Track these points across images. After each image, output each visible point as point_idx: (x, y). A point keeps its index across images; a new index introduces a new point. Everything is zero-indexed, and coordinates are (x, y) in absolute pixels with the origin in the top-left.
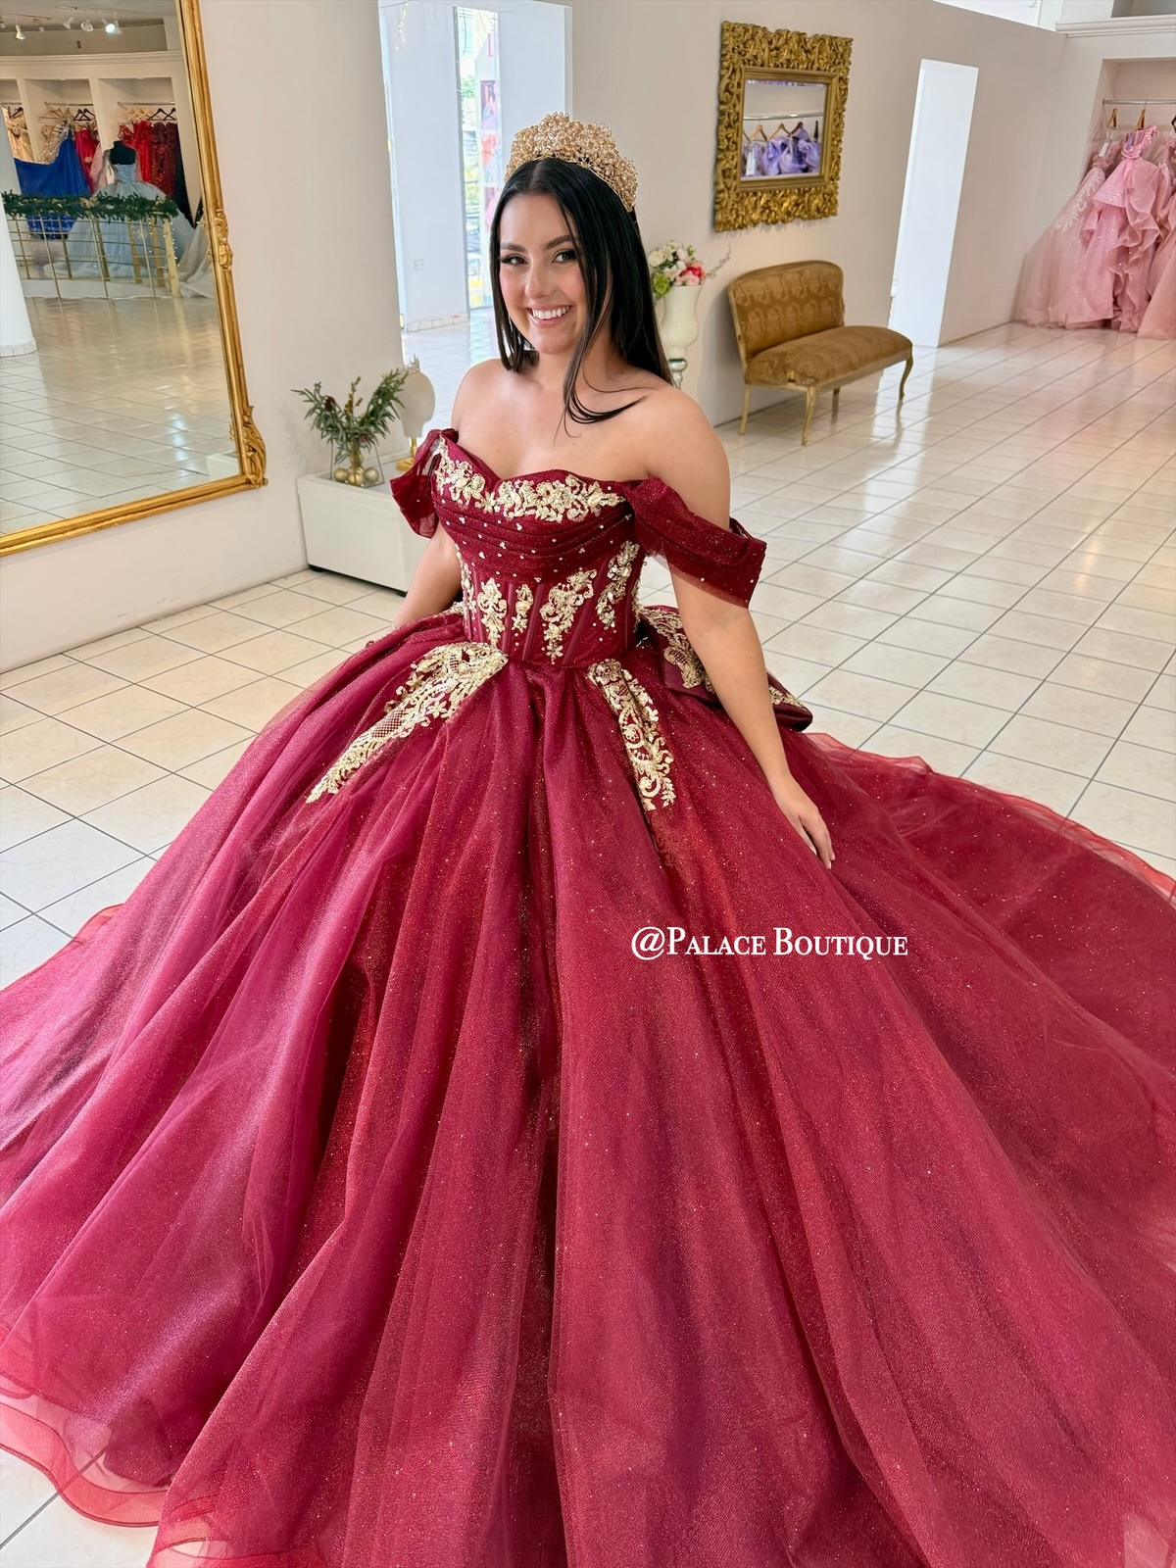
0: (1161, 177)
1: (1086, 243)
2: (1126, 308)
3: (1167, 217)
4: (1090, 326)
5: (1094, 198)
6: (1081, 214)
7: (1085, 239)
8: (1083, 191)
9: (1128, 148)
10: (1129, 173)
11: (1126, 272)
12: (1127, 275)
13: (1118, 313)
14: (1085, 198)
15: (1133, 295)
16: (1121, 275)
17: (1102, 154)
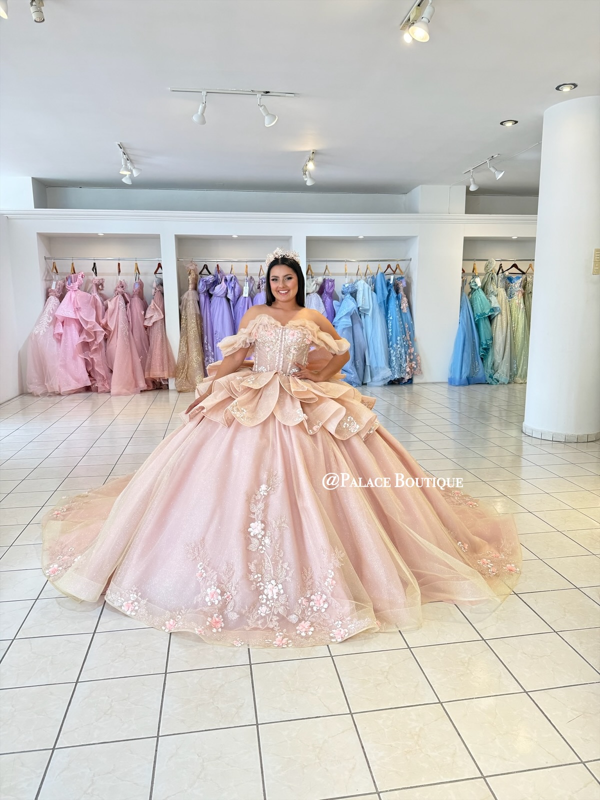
0: (95, 301)
1: (59, 341)
2: (98, 378)
3: (106, 323)
4: (78, 391)
5: (56, 314)
6: (50, 324)
7: (57, 339)
8: (47, 310)
9: (69, 285)
10: (74, 299)
11: (91, 357)
12: (92, 359)
13: (94, 382)
14: (50, 315)
15: (100, 370)
16: (88, 359)
17: (53, 288)
